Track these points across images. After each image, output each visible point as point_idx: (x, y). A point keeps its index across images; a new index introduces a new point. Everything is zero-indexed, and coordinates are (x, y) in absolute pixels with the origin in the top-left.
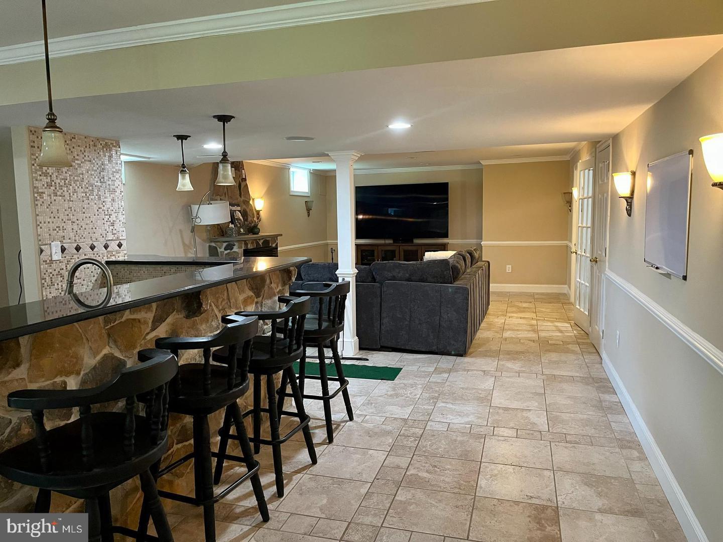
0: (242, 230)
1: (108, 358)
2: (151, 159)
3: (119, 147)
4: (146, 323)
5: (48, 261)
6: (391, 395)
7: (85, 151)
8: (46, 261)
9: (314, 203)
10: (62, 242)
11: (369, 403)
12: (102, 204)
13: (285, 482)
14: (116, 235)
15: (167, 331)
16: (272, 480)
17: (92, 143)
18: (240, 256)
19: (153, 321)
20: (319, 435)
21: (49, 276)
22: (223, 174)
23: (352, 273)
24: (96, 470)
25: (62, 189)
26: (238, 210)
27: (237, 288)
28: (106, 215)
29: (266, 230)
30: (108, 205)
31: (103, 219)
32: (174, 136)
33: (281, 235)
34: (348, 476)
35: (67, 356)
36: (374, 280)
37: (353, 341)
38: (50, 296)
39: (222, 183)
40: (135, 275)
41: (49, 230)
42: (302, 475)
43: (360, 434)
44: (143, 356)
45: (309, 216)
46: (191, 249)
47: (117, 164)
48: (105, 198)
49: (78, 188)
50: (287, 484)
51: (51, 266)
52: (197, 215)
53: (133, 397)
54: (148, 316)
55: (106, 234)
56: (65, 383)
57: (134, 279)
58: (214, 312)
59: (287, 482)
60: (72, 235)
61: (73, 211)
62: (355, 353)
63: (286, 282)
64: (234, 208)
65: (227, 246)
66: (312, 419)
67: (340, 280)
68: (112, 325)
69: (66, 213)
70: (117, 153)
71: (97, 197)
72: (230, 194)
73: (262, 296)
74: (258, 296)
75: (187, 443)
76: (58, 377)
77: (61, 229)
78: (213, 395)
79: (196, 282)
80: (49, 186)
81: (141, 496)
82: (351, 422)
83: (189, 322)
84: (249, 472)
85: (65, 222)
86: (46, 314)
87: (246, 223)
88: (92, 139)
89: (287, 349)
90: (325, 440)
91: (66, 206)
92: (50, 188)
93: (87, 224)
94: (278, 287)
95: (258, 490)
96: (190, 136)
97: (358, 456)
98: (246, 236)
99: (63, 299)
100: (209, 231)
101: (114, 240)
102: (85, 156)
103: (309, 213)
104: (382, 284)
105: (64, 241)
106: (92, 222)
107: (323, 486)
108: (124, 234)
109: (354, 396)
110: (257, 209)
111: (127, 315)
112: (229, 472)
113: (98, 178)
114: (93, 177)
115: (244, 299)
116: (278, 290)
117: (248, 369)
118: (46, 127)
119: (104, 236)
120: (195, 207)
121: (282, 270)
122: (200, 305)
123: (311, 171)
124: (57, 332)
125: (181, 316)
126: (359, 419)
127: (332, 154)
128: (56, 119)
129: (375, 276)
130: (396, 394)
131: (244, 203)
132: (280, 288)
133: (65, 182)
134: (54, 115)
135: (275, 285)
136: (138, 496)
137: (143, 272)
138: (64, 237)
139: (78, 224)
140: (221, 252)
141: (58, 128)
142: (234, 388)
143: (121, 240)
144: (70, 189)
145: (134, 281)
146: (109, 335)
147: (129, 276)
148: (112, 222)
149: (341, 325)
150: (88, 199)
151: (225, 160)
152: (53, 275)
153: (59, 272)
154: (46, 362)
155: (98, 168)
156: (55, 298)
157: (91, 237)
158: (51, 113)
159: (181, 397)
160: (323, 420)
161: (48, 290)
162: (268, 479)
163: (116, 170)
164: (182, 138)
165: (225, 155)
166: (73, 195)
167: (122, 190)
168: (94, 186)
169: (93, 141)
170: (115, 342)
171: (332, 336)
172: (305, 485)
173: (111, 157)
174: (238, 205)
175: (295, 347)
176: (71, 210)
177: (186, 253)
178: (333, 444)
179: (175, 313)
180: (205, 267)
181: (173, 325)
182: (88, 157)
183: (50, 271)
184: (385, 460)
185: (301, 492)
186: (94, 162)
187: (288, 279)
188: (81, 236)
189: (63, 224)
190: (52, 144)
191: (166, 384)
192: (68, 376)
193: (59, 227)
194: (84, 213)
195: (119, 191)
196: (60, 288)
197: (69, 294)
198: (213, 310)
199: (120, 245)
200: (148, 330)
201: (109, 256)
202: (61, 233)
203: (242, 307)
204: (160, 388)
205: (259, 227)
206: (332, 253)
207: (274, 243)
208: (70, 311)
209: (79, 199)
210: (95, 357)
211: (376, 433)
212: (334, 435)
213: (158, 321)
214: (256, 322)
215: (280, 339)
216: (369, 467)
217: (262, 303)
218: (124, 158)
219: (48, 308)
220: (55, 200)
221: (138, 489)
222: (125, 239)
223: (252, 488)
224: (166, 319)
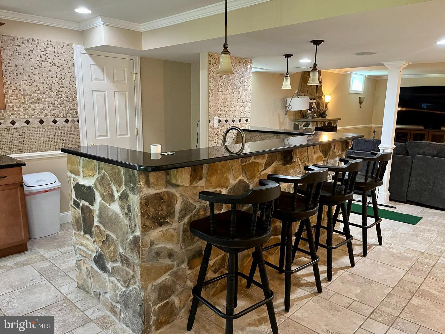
0: (315, 115)
1: (241, 181)
2: (267, 70)
3: (252, 63)
4: (261, 165)
5: (212, 127)
6: (412, 235)
7: (234, 66)
8: (211, 127)
9: (365, 98)
10: (219, 117)
11: (394, 236)
12: (240, 96)
13: (333, 273)
14: (245, 115)
15: (272, 171)
16: (324, 270)
17: (238, 61)
18: (312, 131)
19: (265, 165)
20: (357, 250)
21: (212, 135)
22: (312, 78)
23: (391, 147)
24: (236, 240)
25: (221, 87)
26: (314, 102)
27: (313, 150)
28: (242, 103)
29: (330, 115)
30: (243, 97)
31: (240, 105)
32: (284, 55)
33: (340, 119)
34: (376, 280)
35: (223, 177)
36: (407, 154)
37: (385, 194)
38: (211, 146)
39: (312, 84)
40: (254, 138)
41: (214, 110)
42: (344, 271)
43: (386, 255)
44: (261, 183)
45: (360, 107)
46: (283, 125)
47: (250, 73)
48: (242, 93)
49: (229, 87)
50: (334, 274)
51: (213, 130)
52: (289, 105)
53: (257, 204)
54: (262, 161)
55: (241, 114)
56: (221, 192)
57: (253, 140)
58: (299, 163)
59: (334, 273)
60: (224, 113)
61: (226, 100)
62: (386, 202)
63: (345, 149)
64: (311, 101)
65: (305, 124)
66: (354, 239)
67: (381, 151)
68: (245, 164)
69: (223, 101)
70: (250, 67)
71: (238, 92)
72: (310, 91)
73: (328, 157)
74: (325, 156)
75: (276, 237)
76: (218, 188)
77: (220, 110)
78: (297, 212)
79: (285, 145)
80: (216, 85)
81: (251, 260)
82: (380, 246)
83: (284, 168)
84: (312, 261)
85: (221, 106)
86: (209, 155)
87: (318, 110)
88: (239, 59)
89: (343, 191)
90: (361, 254)
91: (223, 97)
92: (216, 87)
93: (232, 108)
94: (339, 152)
95: (316, 273)
96: (293, 55)
97: (384, 268)
98: (318, 119)
99: (217, 148)
100: (295, 114)
101: (244, 117)
102: (234, 69)
103: (361, 105)
104: (413, 157)
105: (220, 117)
106: (234, 106)
107: (358, 281)
108: (250, 114)
109: (384, 230)
110: (327, 102)
111: (252, 160)
112: (298, 259)
113: (240, 81)
114: (237, 81)
115: (317, 157)
116: (338, 154)
117: (319, 200)
118: (223, 52)
119: (240, 115)
120: (289, 100)
121: (343, 141)
122: (292, 158)
123: (366, 77)
124: (220, 164)
125: (280, 163)
126: (386, 245)
127: (386, 64)
128: (228, 47)
129: (409, 151)
130: (416, 234)
131: (318, 98)
132: (340, 153)
133: (223, 83)
134: (227, 45)
135: (337, 151)
136: (249, 259)
137: (258, 136)
138: (220, 114)
139: (227, 108)
140: (301, 128)
141: (229, 52)
142: (309, 209)
143: (248, 117)
144: (225, 88)
145: (253, 141)
146: (243, 169)
147: (250, 138)
148: (244, 107)
149: (381, 182)
150: (234, 94)
151: (314, 69)
152: (214, 135)
153: (217, 133)
154: (213, 179)
155: (240, 76)
156: (214, 147)
157: (233, 115)
158: (226, 44)
159: (278, 210)
160: (361, 241)
161: (211, 143)
162: (323, 268)
163: (249, 77)
164: (288, 56)
165: (315, 65)
166: (227, 91)
167: (251, 88)
168: (237, 86)
169: (239, 60)
170: (245, 173)
171: (373, 188)
172: (345, 278)
173: (247, 69)
174: (314, 99)
175: (348, 191)
176: (225, 100)
177: (280, 127)
178: (366, 257)
179: (277, 161)
180: (294, 136)
181: (275, 168)
182: (236, 69)
183: (212, 132)
184: (404, 275)
185: (343, 282)
186: (238, 72)
187: (346, 147)
188: (228, 114)
189: (221, 107)
190: (225, 61)
191: (274, 200)
192: (222, 188)
193: (219, 109)
194: (231, 101)
195: (249, 89)
196: (216, 142)
197: (223, 145)
198: (298, 162)
199: (247, 121)
200: (262, 169)
201: (241, 126)
202: (219, 112)
203: (315, 162)
204: (271, 202)
205: (326, 113)
206: (374, 133)
207: (335, 124)
208: (220, 155)
209: (229, 93)
210: (235, 180)
211: (398, 257)
212: (368, 252)
213: (268, 165)
214: (326, 172)
215: (339, 185)
216: (392, 277)
217: (328, 161)
218: (254, 70)
219: (210, 152)
220: (218, 94)
221: (250, 256)
222: (250, 117)
223: (313, 271)
224: (272, 164)
